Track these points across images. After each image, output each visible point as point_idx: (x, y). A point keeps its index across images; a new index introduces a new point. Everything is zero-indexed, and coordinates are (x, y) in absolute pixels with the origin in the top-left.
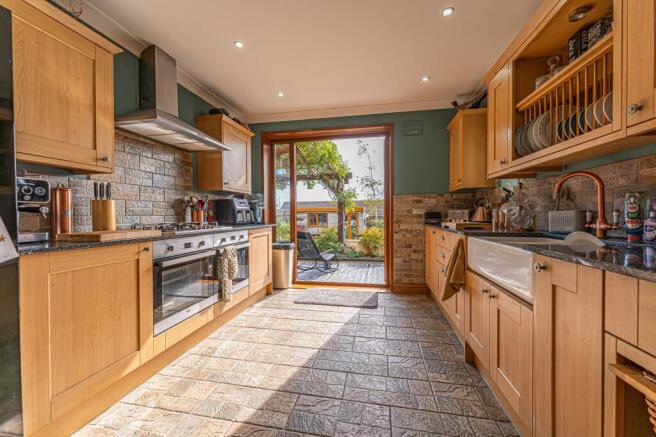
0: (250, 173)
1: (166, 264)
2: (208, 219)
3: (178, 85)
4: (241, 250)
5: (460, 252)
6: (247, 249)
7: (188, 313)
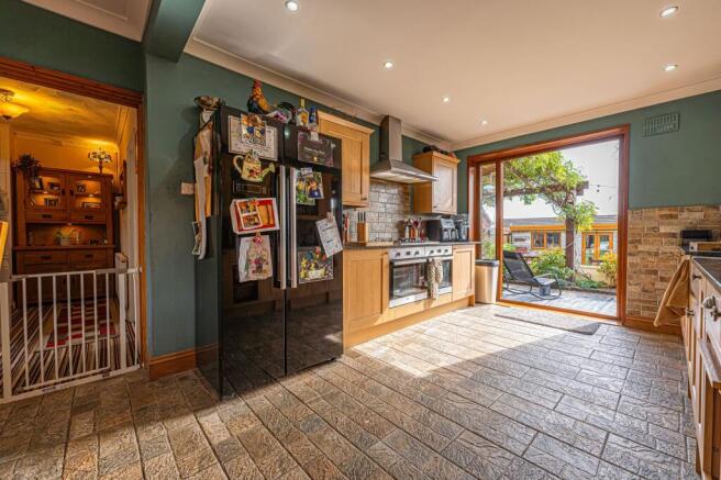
0: (455, 195)
1: (396, 264)
2: (421, 236)
3: (403, 137)
4: (445, 261)
5: (683, 274)
6: (451, 261)
7: (408, 301)
